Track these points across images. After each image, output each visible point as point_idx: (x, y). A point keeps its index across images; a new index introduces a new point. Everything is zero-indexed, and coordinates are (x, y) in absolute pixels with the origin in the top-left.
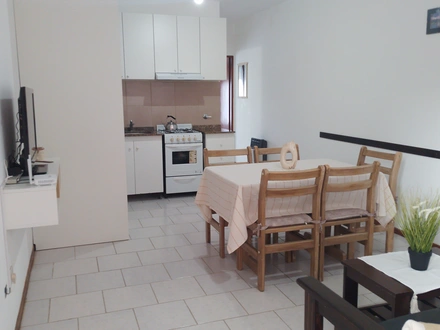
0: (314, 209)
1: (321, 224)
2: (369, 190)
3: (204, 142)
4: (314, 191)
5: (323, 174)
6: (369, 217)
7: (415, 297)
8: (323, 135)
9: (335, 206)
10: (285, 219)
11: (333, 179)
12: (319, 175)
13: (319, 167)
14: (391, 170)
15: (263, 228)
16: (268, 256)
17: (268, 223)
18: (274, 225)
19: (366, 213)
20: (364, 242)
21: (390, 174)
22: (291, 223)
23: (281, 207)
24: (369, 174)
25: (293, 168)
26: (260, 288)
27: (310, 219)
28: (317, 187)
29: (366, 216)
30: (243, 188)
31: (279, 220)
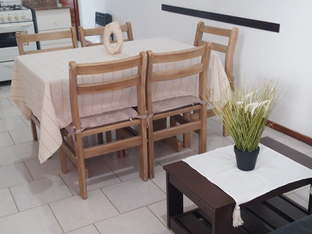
0: (139, 102)
1: (147, 119)
2: (201, 75)
3: (34, 20)
4: (137, 82)
5: (145, 62)
6: (202, 105)
7: (238, 208)
8: (165, 8)
9: (167, 95)
10: (107, 116)
11: (158, 68)
12: (141, 63)
13: (141, 54)
14: (228, 47)
15: (78, 131)
16: (87, 161)
17: (84, 125)
18: (93, 125)
19: (199, 101)
20: (198, 132)
21: (226, 53)
22: (113, 120)
23: (102, 101)
24: (201, 57)
25: (119, 52)
26: (83, 195)
27: (135, 114)
28: (140, 78)
29: (199, 104)
30: (51, 85)
31: (99, 118)
